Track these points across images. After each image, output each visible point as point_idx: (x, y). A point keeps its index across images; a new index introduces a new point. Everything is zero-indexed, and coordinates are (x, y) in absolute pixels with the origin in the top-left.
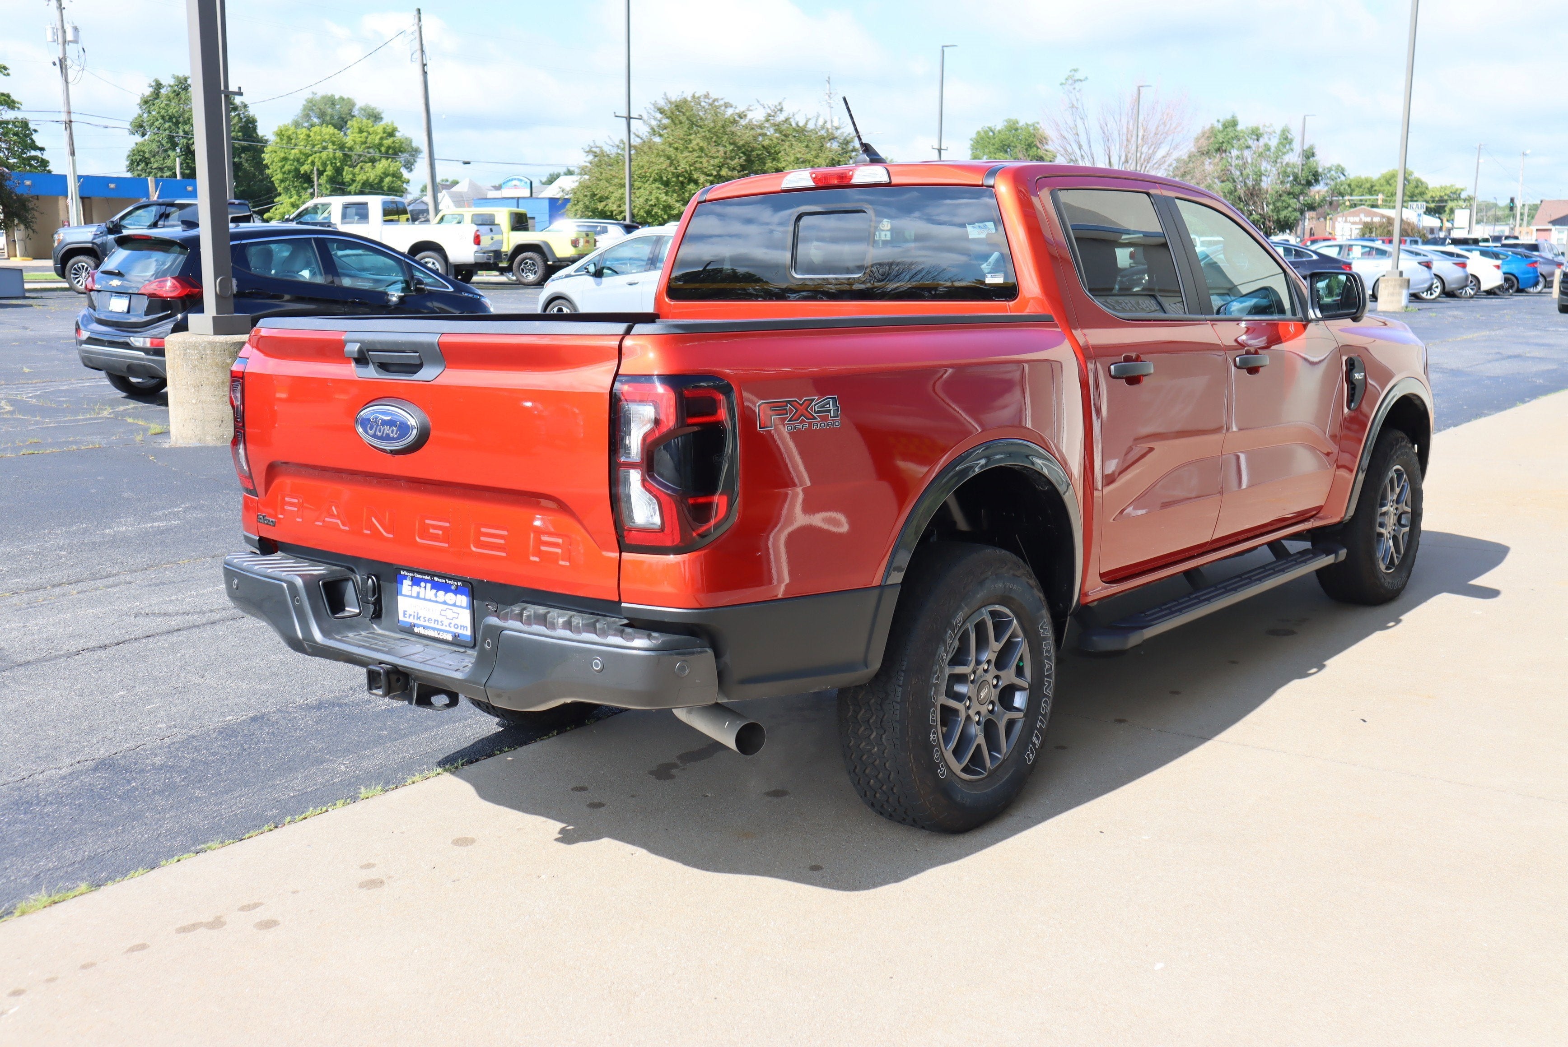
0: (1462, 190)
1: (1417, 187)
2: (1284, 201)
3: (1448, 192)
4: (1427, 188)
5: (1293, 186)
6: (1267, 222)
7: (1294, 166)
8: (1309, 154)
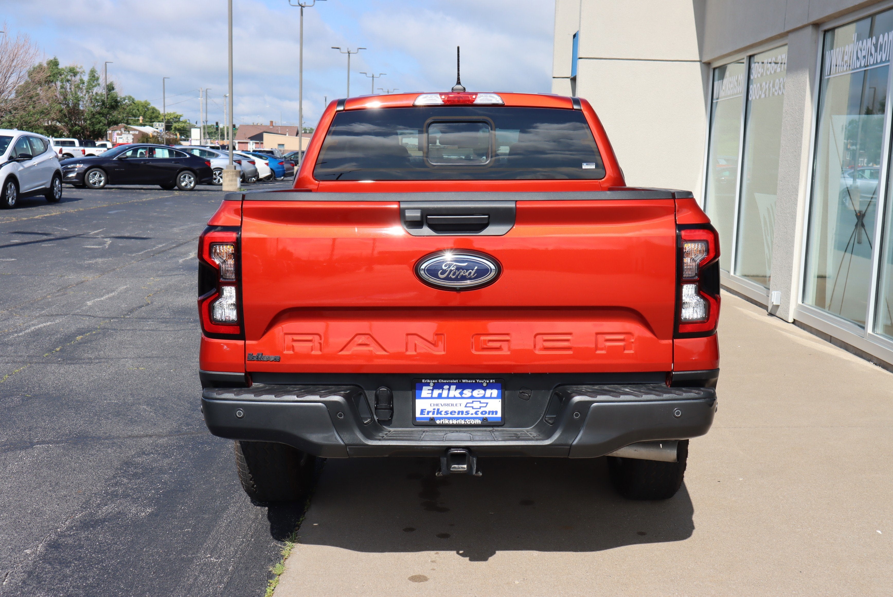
0: (181, 116)
1: (153, 113)
2: (97, 118)
3: (172, 117)
4: (159, 114)
5: (102, 109)
6: (86, 132)
7: (102, 95)
8: (110, 88)
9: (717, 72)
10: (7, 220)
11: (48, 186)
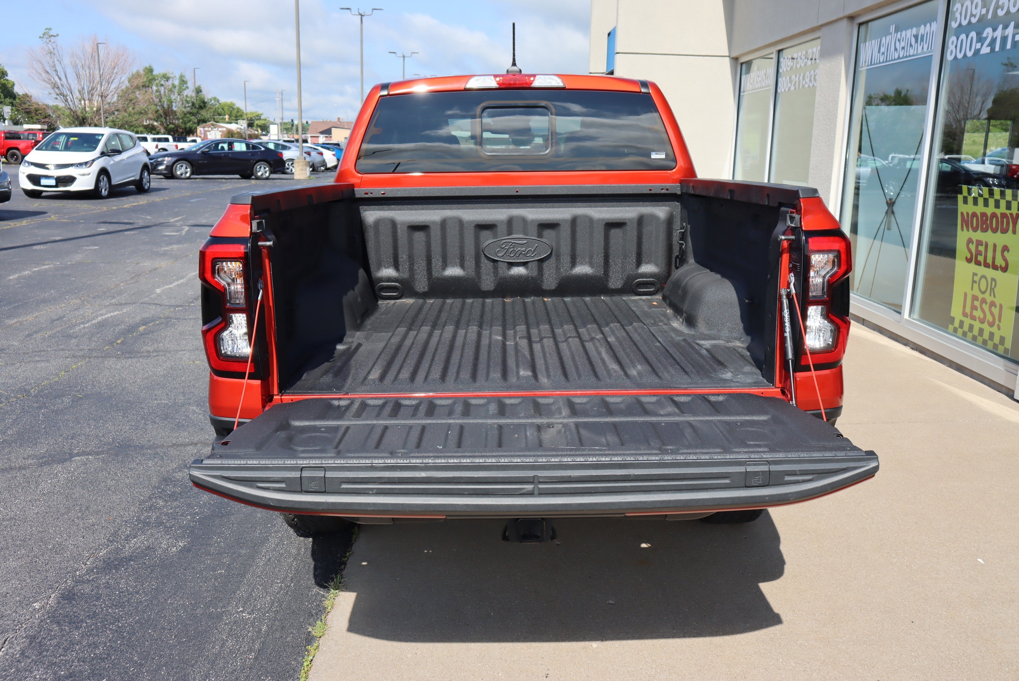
0: (261, 114)
1: (238, 112)
2: (187, 118)
3: (254, 115)
4: (243, 113)
5: (192, 109)
6: (179, 129)
7: (191, 97)
8: (198, 91)
9: (744, 67)
10: (99, 209)
11: (138, 178)
